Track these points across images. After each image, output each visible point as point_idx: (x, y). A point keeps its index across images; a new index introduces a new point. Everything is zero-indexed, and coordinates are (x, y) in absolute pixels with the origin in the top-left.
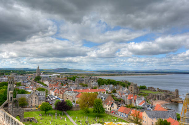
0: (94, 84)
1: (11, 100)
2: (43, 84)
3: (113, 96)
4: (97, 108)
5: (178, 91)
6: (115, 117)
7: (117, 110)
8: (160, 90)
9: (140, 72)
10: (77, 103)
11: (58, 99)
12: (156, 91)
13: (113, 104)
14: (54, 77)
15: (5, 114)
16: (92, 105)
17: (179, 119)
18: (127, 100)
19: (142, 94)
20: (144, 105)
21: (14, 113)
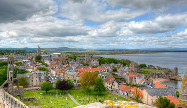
0: (95, 63)
1: (11, 80)
2: (43, 63)
3: (114, 74)
4: (98, 87)
5: (177, 69)
6: (116, 96)
7: (117, 88)
8: (159, 68)
9: (140, 51)
10: (78, 82)
11: (59, 78)
12: (155, 69)
13: (114, 82)
14: (55, 56)
15: (5, 94)
16: (92, 84)
17: (178, 96)
18: (128, 79)
19: (142, 72)
20: (144, 83)
21: (14, 93)
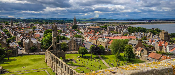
0: (125, 31)
1: (55, 44)
2: (79, 31)
3: (143, 43)
4: (128, 53)
7: (147, 55)
13: (143, 50)
18: (157, 47)
19: (173, 41)
21: (58, 54)
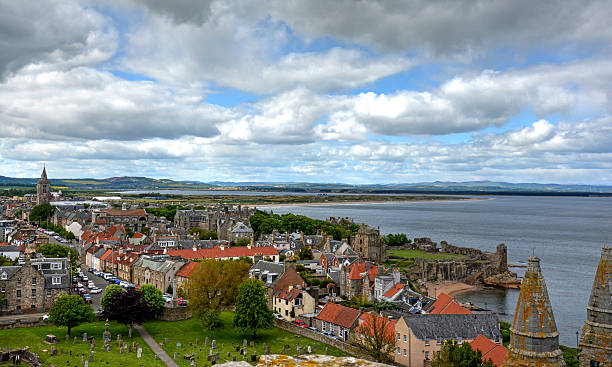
0: (240, 229)
2: (60, 231)
3: (300, 269)
4: (249, 310)
5: (505, 251)
6: (306, 340)
7: (313, 316)
8: (450, 249)
9: (389, 192)
10: (180, 294)
11: (114, 282)
12: (437, 250)
13: (300, 296)
14: (100, 206)
16: (230, 302)
17: (507, 340)
18: (347, 283)
19: (394, 262)
20: (400, 297)
